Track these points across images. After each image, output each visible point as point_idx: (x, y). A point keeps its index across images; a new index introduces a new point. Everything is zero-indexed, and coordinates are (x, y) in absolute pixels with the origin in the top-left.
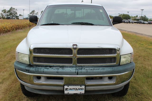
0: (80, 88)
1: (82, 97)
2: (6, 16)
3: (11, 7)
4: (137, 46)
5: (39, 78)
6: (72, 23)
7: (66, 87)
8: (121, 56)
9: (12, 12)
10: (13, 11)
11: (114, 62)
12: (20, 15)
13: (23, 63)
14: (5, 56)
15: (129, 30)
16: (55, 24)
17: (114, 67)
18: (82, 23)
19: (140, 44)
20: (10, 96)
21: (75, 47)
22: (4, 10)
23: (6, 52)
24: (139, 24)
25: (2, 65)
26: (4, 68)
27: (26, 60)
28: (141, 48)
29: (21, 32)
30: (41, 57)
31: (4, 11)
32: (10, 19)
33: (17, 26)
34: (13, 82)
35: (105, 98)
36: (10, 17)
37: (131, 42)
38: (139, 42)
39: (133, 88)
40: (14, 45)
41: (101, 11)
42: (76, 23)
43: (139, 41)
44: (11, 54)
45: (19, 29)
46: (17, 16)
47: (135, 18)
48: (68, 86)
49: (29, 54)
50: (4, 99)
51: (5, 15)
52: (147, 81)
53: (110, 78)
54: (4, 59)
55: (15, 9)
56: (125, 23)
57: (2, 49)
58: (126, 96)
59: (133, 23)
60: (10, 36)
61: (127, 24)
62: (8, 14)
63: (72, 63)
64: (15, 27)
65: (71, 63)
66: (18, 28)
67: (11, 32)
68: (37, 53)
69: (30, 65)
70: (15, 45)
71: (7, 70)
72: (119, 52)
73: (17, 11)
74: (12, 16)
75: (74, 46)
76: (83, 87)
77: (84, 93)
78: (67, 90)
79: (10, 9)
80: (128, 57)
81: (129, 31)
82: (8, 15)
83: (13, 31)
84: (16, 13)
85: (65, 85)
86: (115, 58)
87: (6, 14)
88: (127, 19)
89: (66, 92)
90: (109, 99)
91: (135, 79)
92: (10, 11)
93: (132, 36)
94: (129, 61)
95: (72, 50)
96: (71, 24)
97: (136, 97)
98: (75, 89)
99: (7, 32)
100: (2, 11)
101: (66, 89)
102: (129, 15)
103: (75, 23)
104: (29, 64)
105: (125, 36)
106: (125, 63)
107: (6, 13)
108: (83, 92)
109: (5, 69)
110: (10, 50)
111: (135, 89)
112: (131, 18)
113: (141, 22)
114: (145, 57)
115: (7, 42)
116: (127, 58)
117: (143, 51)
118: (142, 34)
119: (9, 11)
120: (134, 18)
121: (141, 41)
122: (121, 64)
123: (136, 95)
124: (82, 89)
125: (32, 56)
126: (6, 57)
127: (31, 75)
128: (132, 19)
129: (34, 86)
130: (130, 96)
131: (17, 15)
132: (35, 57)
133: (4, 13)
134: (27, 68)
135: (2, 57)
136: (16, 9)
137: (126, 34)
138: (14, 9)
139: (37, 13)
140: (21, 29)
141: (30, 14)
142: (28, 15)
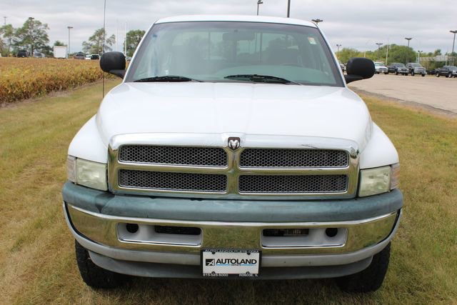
0: (247, 260)
1: (251, 293)
2: (11, 44)
3: (31, 18)
4: (430, 148)
5: (132, 228)
6: (228, 77)
7: (207, 255)
8: (363, 172)
9: (31, 33)
10: (34, 31)
11: (342, 189)
12: (58, 44)
13: (87, 187)
14: (20, 172)
15: (410, 98)
16: (178, 77)
17: (341, 202)
18: (255, 75)
19: (438, 141)
20: (43, 284)
21: (234, 143)
22: (5, 27)
23: (23, 160)
24: (443, 78)
25: (13, 200)
26: (21, 208)
27: (97, 179)
28: (439, 156)
29: (65, 100)
30: (141, 172)
31: (8, 30)
32: (25, 56)
33: (50, 80)
34: (49, 248)
35: (318, 294)
36: (24, 51)
37: (411, 136)
38: (437, 137)
39: (404, 270)
40: (44, 140)
41: (313, 41)
42: (239, 76)
43: (437, 133)
44: (38, 167)
45: (58, 89)
46: (48, 48)
47: (431, 58)
48: (214, 253)
49: (106, 162)
50: (25, 293)
51: (8, 44)
52: (448, 253)
53: (331, 233)
54: (16, 182)
55: (43, 23)
56: (397, 74)
57: (10, 150)
58: (382, 292)
59: (423, 75)
60: (30, 111)
61: (404, 76)
62: (20, 40)
63: (224, 189)
64: (46, 83)
65: (222, 189)
66: (54, 86)
67: (34, 98)
68: (129, 159)
69: (109, 194)
70: (47, 141)
71: (28, 212)
72: (357, 159)
73: (47, 31)
74: (32, 46)
75: (232, 141)
76: (256, 256)
77: (257, 273)
78: (211, 263)
79: (25, 25)
80: (382, 175)
81: (407, 102)
82: (17, 44)
83: (37, 94)
84: (45, 38)
85: (204, 251)
86: (344, 177)
87: (12, 41)
88: (405, 60)
89: (207, 270)
90: (331, 299)
91: (414, 247)
92: (27, 32)
93: (416, 116)
94: (385, 186)
95: (225, 153)
96: (223, 79)
97: (411, 296)
98: (233, 261)
99: (20, 99)
101: (208, 261)
102: (411, 49)
103: (234, 76)
104: (106, 190)
105: (393, 118)
106: (374, 192)
107: (13, 37)
108: (254, 270)
109: (25, 211)
110: (34, 155)
111: (411, 273)
112: (419, 59)
113: (450, 72)
114: (450, 184)
115: (23, 130)
116: (380, 178)
117: (447, 163)
118: (448, 112)
119: (23, 31)
120: (427, 58)
121: (444, 133)
122: (360, 195)
123: (409, 291)
124: (251, 262)
125: (116, 168)
126: (23, 175)
127: (112, 221)
128: (420, 62)
129: (117, 250)
130: (393, 292)
131: (46, 45)
132: (122, 171)
133: (4, 36)
134: (101, 201)
135: (11, 175)
136: (46, 26)
137: (396, 109)
138: (39, 23)
139: (113, 37)
140: (62, 89)
141: (91, 42)
142: (84, 43)
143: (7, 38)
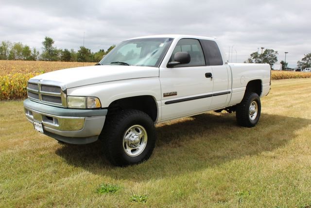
9: (267, 56)
10: (269, 55)
22: (254, 54)
62: (261, 60)
73: (277, 55)
79: (265, 52)
82: (260, 62)
92: (265, 56)
100: (252, 55)
119: (263, 55)
133: (253, 58)
136: (276, 52)
138: (273, 51)
141: (303, 62)
142: (299, 62)
143: (254, 59)
